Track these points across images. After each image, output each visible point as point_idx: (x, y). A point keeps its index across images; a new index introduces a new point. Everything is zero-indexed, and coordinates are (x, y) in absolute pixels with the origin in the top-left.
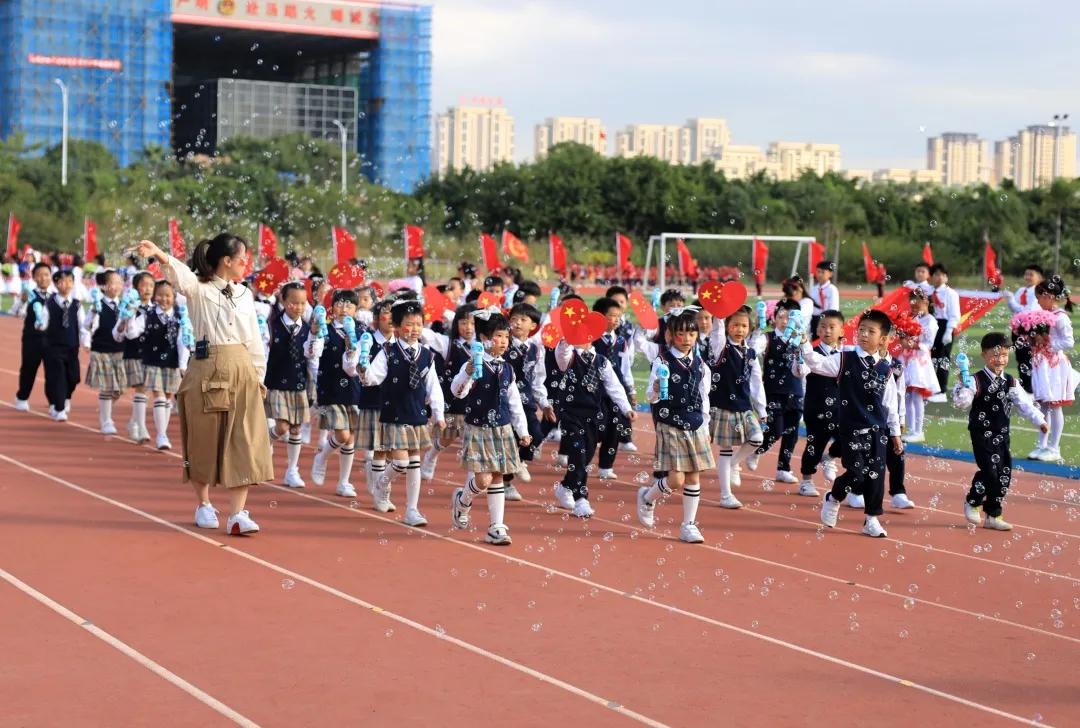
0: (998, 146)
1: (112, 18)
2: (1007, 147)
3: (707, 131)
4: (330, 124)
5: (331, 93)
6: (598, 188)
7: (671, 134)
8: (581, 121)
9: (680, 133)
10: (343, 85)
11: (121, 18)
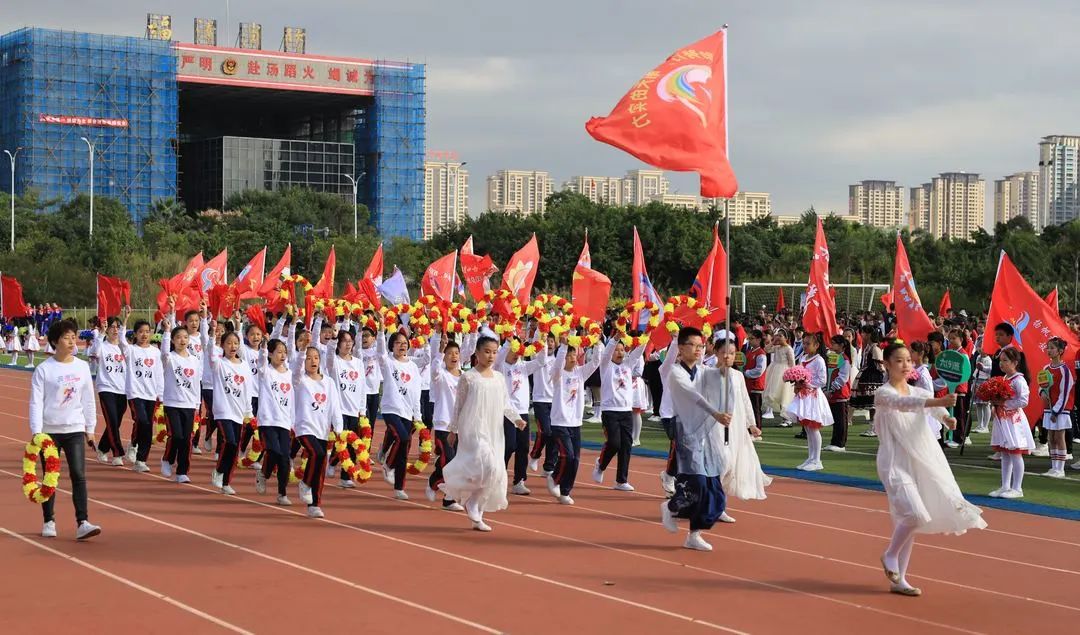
0: (914, 191)
1: (119, 78)
2: (922, 193)
3: (647, 180)
4: (344, 179)
5: (330, 148)
6: (616, 236)
7: (613, 183)
8: (530, 173)
9: (622, 182)
11: (129, 79)
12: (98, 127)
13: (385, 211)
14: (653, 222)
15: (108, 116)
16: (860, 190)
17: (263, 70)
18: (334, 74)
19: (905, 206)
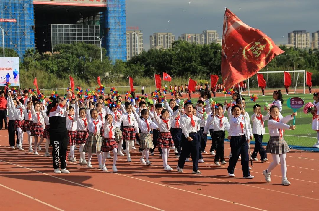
0: (313, 35)
1: (12, 3)
3: (210, 34)
5: (91, 27)
7: (197, 36)
8: (166, 34)
9: (201, 36)
10: (94, 24)
11: (15, 4)
12: (5, 22)
13: (112, 50)
14: (213, 50)
15: (8, 18)
16: (292, 34)
19: (310, 40)
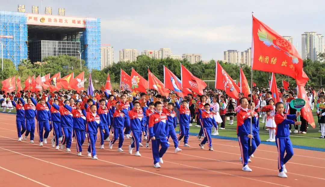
0: (242, 53)
1: (10, 24)
2: (245, 53)
3: (166, 51)
4: (77, 52)
5: (73, 43)
6: (157, 68)
7: (156, 52)
8: (132, 50)
9: (158, 52)
10: (75, 41)
11: (13, 24)
12: (4, 38)
13: (89, 62)
14: (168, 63)
15: (6, 35)
16: (227, 53)
17: (53, 21)
18: (74, 22)
19: (240, 57)
